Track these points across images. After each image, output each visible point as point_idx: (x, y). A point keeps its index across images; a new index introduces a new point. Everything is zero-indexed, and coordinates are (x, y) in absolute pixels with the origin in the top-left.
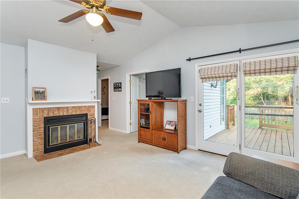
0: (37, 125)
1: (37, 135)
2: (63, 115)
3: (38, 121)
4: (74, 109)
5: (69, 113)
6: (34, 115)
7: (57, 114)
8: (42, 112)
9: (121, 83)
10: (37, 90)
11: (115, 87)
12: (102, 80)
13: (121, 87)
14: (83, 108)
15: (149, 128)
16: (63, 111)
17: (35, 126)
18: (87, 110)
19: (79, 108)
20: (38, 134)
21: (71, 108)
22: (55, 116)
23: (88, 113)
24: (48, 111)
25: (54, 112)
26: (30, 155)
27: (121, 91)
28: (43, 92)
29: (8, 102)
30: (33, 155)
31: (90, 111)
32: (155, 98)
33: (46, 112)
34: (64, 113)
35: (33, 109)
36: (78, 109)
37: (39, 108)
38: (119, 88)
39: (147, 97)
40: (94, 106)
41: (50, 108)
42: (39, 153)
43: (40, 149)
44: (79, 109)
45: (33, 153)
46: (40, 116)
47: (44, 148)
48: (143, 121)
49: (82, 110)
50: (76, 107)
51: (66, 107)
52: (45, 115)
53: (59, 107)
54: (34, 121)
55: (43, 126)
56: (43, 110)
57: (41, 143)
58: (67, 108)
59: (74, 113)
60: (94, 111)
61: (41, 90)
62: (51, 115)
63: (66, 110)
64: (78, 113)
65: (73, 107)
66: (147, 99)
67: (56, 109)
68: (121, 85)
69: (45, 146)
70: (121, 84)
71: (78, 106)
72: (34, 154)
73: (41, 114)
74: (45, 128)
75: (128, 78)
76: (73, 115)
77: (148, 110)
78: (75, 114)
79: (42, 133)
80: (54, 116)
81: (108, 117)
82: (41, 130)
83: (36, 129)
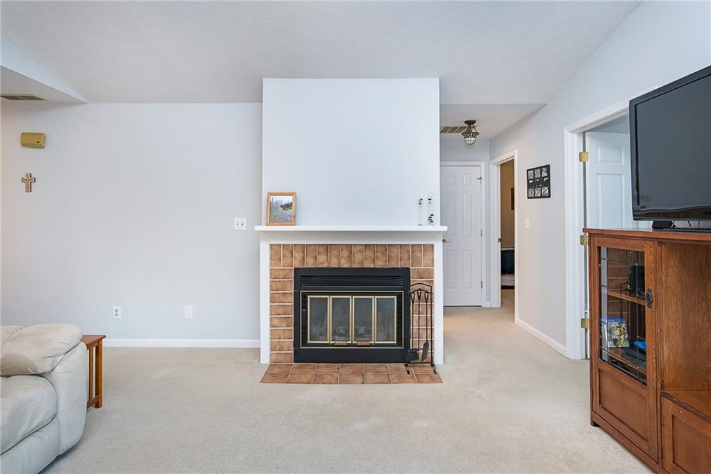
0: (279, 286)
1: (278, 311)
2: (338, 266)
3: (281, 276)
4: (369, 253)
5: (354, 262)
6: (273, 262)
7: (322, 263)
8: (289, 255)
9: (548, 167)
10: (275, 198)
11: (530, 182)
12: (502, 165)
13: (547, 184)
14: (395, 250)
16: (339, 257)
17: (275, 288)
18: (406, 256)
19: (383, 250)
20: (280, 310)
21: (360, 248)
22: (319, 267)
23: (411, 268)
24: (302, 254)
25: (316, 258)
26: (266, 358)
27: (549, 196)
28: (289, 205)
29: (244, 228)
30: (271, 360)
31: (416, 262)
33: (298, 255)
34: (342, 261)
35: (271, 245)
36: (378, 254)
37: (284, 245)
38: (545, 186)
40: (433, 246)
41: (308, 245)
42: (283, 357)
43: (286, 349)
44: (384, 254)
45: (271, 355)
46: (285, 265)
47: (294, 347)
49: (393, 255)
50: (374, 245)
51: (347, 246)
52: (297, 264)
53: (328, 246)
54: (274, 275)
55: (292, 292)
56: (291, 249)
57: (287, 334)
58: (350, 248)
59: (368, 264)
60: (430, 262)
61: (287, 200)
62: (310, 266)
63: (345, 253)
64: (380, 264)
65: (366, 245)
67: (322, 249)
68: (549, 176)
69: (296, 344)
70: (548, 172)
71: (381, 245)
72: (273, 358)
73: (288, 260)
74: (296, 295)
76: (366, 268)
78: (372, 266)
79: (290, 308)
80: (317, 268)
82: (287, 301)
83: (276, 296)
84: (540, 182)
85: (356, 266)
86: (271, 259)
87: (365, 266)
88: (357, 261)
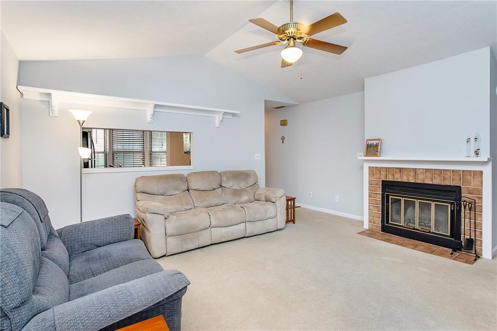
0: (374, 189)
1: (373, 202)
2: (407, 181)
3: (375, 184)
4: (428, 174)
5: (418, 179)
6: (370, 176)
7: (398, 178)
8: (378, 173)
10: (370, 142)
14: (448, 173)
16: (408, 176)
17: (372, 190)
18: (458, 178)
19: (439, 173)
20: (374, 202)
21: (422, 171)
22: (396, 180)
23: (462, 186)
24: (385, 173)
25: (394, 175)
26: (366, 226)
28: (377, 145)
30: (369, 227)
31: (466, 182)
33: (383, 173)
34: (410, 178)
35: (369, 167)
36: (435, 175)
37: (376, 168)
40: (482, 172)
41: (389, 168)
42: (375, 227)
43: (377, 223)
44: (440, 175)
45: (369, 224)
46: (377, 178)
47: (382, 223)
49: (447, 177)
50: (432, 169)
51: (413, 169)
52: (383, 178)
53: (401, 168)
54: (370, 184)
55: (381, 193)
56: (380, 170)
57: (377, 215)
58: (415, 170)
59: (428, 181)
60: (479, 183)
61: (375, 142)
62: (390, 180)
63: (412, 174)
64: (436, 181)
65: (426, 169)
67: (398, 170)
69: (382, 221)
71: (437, 170)
73: (378, 176)
74: (383, 195)
76: (426, 184)
78: (431, 183)
79: (379, 202)
80: (394, 181)
82: (378, 197)
83: (372, 194)
85: (419, 182)
86: (369, 174)
87: (425, 182)
88: (420, 178)
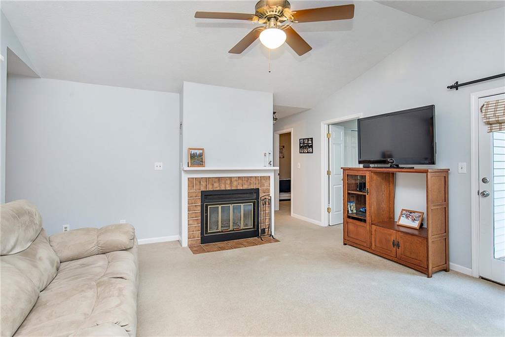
0: (193, 201)
1: (192, 216)
2: (224, 189)
3: (194, 195)
4: (240, 181)
6: (189, 188)
7: (217, 187)
8: (199, 184)
9: (312, 139)
10: (193, 151)
11: (301, 145)
12: (280, 135)
13: (312, 146)
14: (252, 179)
15: (365, 221)
16: (225, 184)
17: (191, 203)
18: (257, 182)
19: (247, 179)
20: (194, 215)
21: (236, 179)
22: (215, 189)
23: (260, 188)
24: (205, 183)
25: (213, 185)
26: (185, 243)
27: (312, 153)
28: (201, 155)
29: (161, 168)
31: (262, 185)
32: (376, 165)
33: (203, 184)
34: (227, 186)
35: (188, 178)
36: (245, 182)
37: (196, 178)
38: (309, 148)
39: (360, 162)
40: (269, 177)
41: (209, 178)
42: (195, 242)
43: (196, 237)
44: (247, 181)
45: (188, 241)
46: (196, 189)
48: (352, 208)
49: (251, 182)
50: (242, 177)
51: (229, 177)
52: (203, 189)
53: (219, 178)
54: (190, 196)
55: (200, 204)
56: (199, 180)
57: (197, 228)
58: (230, 178)
59: (240, 188)
60: (268, 185)
61: (198, 152)
62: (210, 189)
63: (228, 182)
64: (245, 187)
65: (239, 177)
66: (361, 166)
67: (217, 180)
68: (312, 143)
69: (202, 234)
70: (312, 141)
71: (246, 177)
72: (189, 243)
73: (198, 187)
74: (202, 206)
75: (324, 129)
76: (239, 190)
77: (362, 186)
78: (242, 188)
79: (198, 214)
80: (213, 190)
81: (290, 196)
82: (198, 209)
83: (191, 207)
84: (307, 146)
85: (234, 189)
86: (188, 186)
87: (238, 188)
88: (234, 185)
